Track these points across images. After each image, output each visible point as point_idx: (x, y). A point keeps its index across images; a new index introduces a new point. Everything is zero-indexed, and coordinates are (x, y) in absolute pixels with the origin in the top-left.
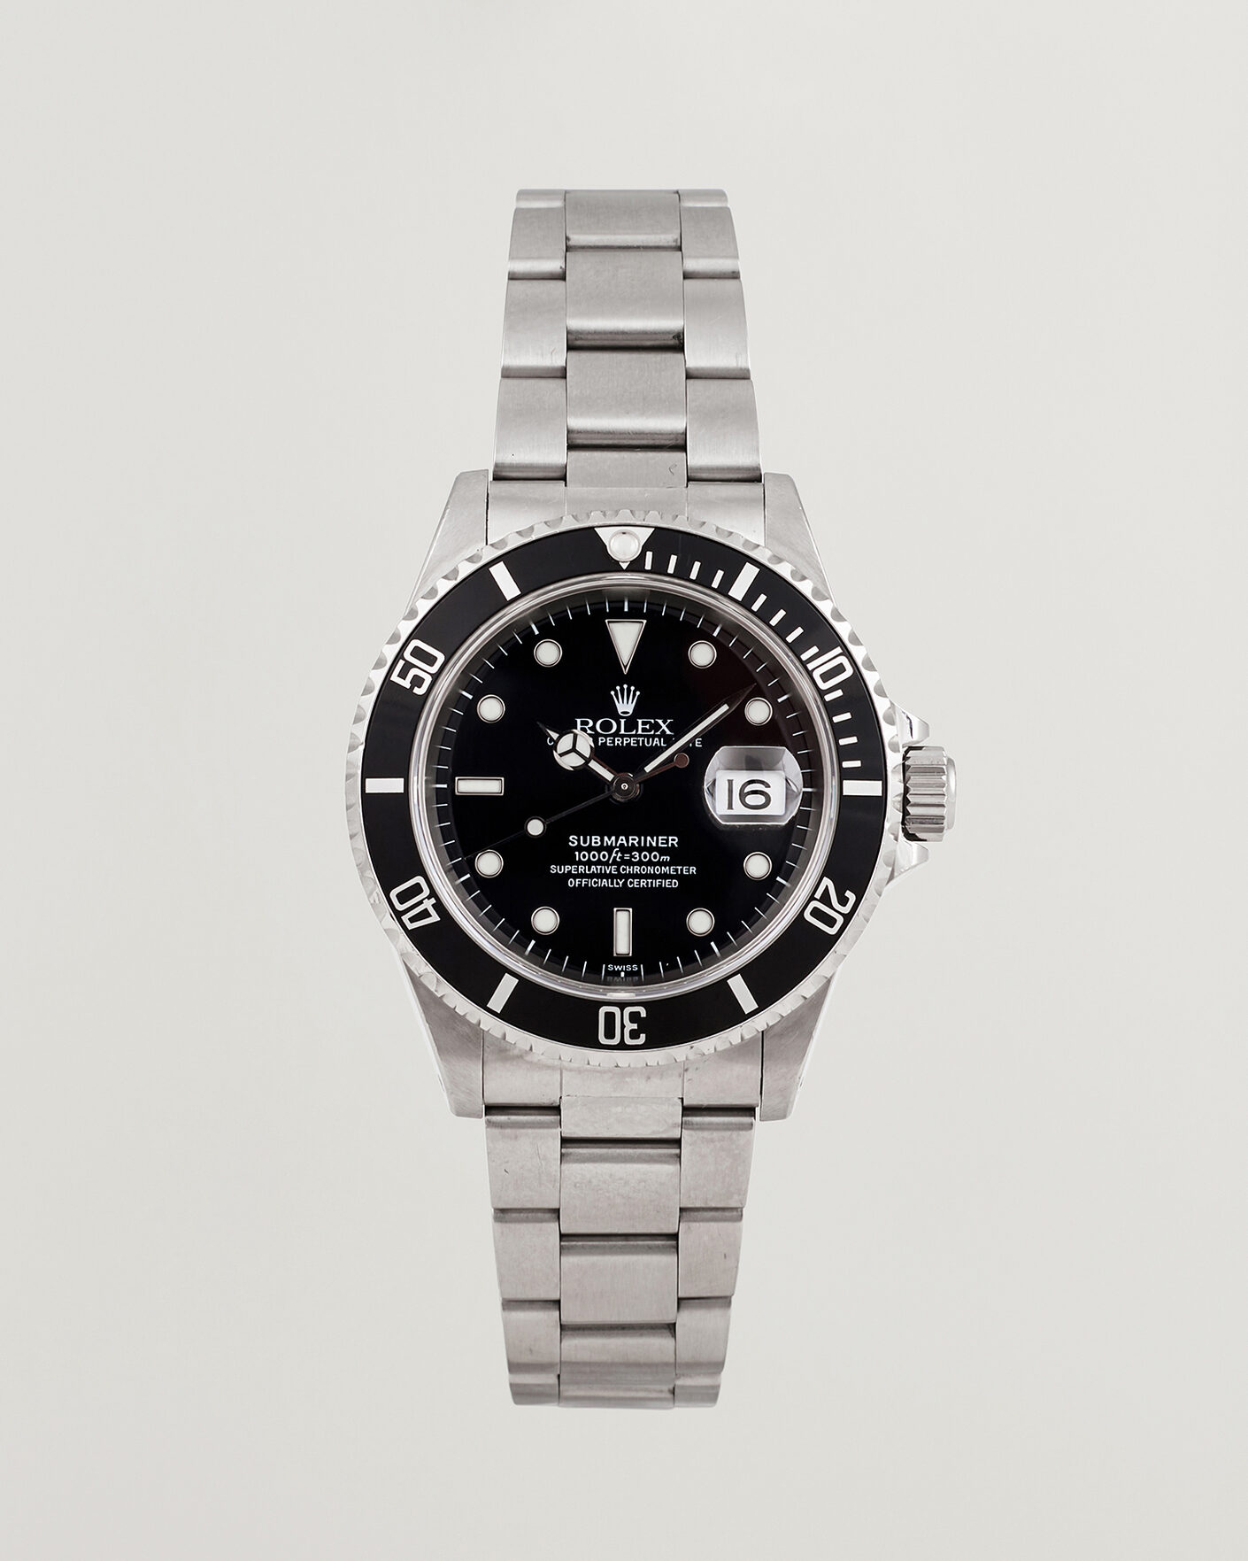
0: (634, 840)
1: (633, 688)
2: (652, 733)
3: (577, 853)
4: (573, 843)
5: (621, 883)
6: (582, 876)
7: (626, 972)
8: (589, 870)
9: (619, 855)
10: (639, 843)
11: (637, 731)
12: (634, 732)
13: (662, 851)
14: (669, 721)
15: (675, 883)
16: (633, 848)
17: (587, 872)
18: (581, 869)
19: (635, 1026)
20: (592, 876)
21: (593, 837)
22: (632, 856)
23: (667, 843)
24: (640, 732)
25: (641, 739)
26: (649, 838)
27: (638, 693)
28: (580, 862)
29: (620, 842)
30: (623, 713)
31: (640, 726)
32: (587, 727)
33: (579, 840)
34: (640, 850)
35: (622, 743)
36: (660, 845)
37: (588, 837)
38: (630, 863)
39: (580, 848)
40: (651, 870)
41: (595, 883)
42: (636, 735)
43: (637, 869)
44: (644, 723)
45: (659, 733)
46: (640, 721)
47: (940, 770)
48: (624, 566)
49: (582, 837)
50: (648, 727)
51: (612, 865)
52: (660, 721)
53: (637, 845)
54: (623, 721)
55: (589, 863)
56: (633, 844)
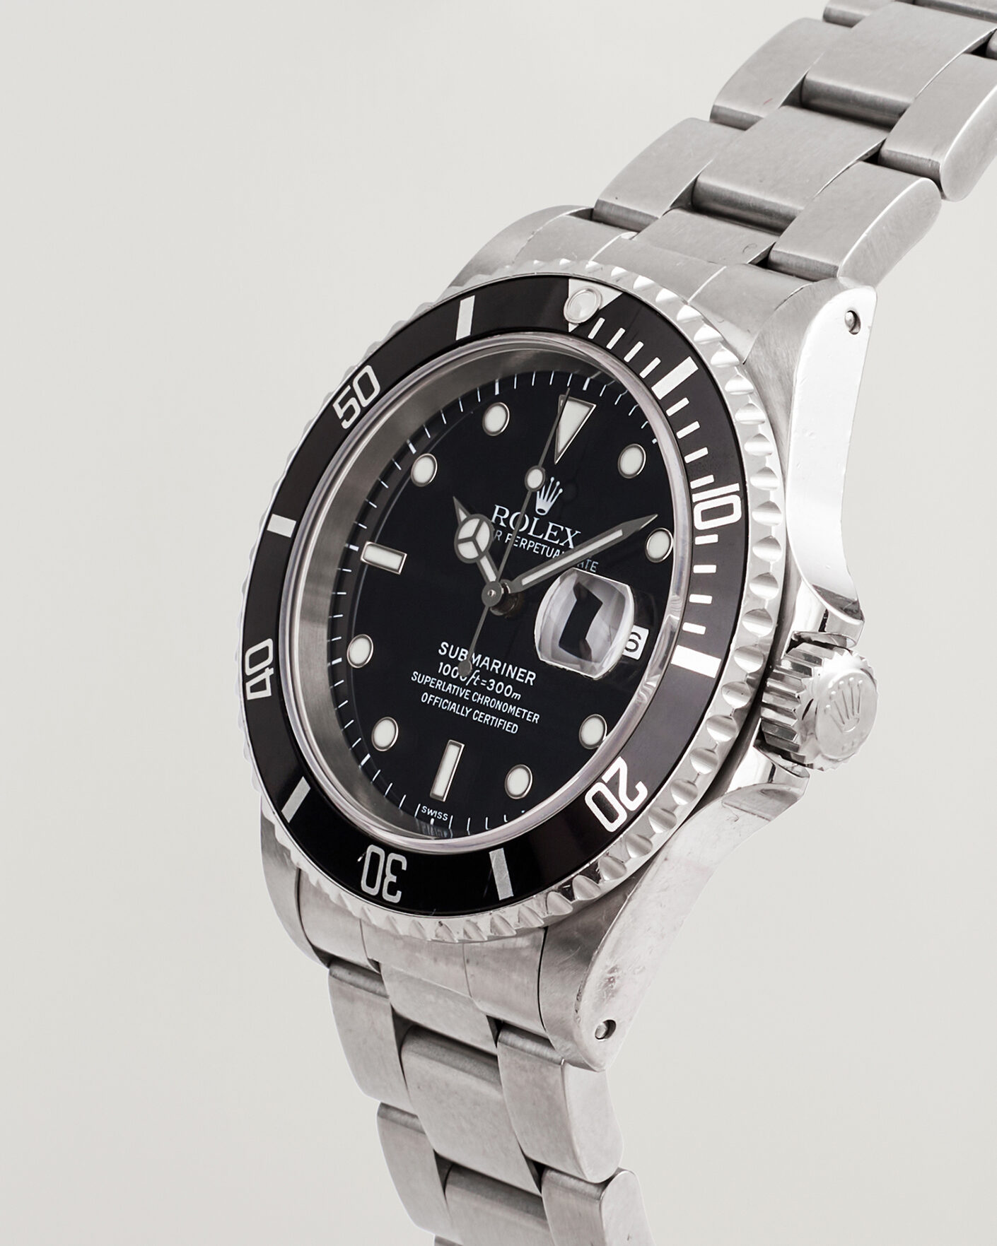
0: (496, 665)
1: (558, 483)
2: (557, 542)
3: (442, 664)
4: (443, 651)
5: (468, 712)
6: (436, 692)
7: (436, 819)
8: (445, 688)
9: (478, 678)
10: (500, 670)
11: (544, 536)
12: (541, 537)
13: (518, 687)
14: (577, 532)
15: (513, 728)
16: (492, 675)
17: (443, 690)
18: (440, 684)
19: (394, 879)
20: (445, 695)
21: (463, 650)
22: (488, 684)
23: (524, 678)
24: (546, 538)
25: (544, 546)
26: (510, 667)
27: (561, 491)
28: (441, 677)
29: (483, 663)
30: (540, 510)
31: (549, 531)
32: (502, 517)
33: (448, 649)
34: (499, 678)
35: (526, 546)
36: (517, 679)
37: (458, 648)
38: (483, 691)
39: (446, 659)
40: (499, 705)
41: (446, 704)
42: (542, 541)
43: (487, 700)
44: (554, 529)
45: (562, 544)
46: (551, 525)
47: (807, 671)
48: (571, 328)
49: (452, 647)
50: (555, 534)
51: (467, 688)
52: (569, 530)
53: (497, 672)
54: (536, 519)
55: (448, 680)
56: (494, 668)
